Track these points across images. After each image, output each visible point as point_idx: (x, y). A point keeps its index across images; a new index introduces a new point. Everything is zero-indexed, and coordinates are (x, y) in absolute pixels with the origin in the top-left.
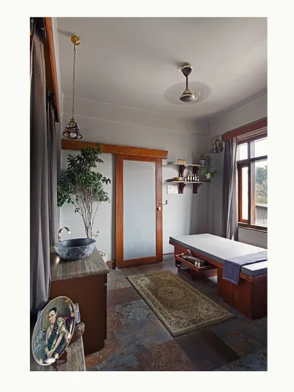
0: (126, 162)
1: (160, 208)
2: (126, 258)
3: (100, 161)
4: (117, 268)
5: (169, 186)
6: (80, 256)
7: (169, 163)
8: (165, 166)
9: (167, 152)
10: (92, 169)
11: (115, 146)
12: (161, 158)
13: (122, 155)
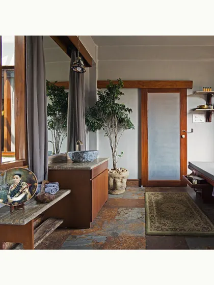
0: (150, 95)
1: (184, 136)
2: (150, 178)
3: (121, 93)
4: (142, 186)
5: (194, 115)
6: (81, 159)
7: (195, 93)
8: (190, 96)
9: (192, 81)
10: (116, 101)
11: (139, 82)
12: (186, 89)
13: (146, 89)
